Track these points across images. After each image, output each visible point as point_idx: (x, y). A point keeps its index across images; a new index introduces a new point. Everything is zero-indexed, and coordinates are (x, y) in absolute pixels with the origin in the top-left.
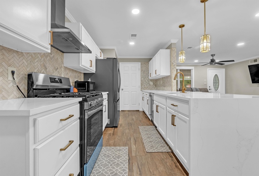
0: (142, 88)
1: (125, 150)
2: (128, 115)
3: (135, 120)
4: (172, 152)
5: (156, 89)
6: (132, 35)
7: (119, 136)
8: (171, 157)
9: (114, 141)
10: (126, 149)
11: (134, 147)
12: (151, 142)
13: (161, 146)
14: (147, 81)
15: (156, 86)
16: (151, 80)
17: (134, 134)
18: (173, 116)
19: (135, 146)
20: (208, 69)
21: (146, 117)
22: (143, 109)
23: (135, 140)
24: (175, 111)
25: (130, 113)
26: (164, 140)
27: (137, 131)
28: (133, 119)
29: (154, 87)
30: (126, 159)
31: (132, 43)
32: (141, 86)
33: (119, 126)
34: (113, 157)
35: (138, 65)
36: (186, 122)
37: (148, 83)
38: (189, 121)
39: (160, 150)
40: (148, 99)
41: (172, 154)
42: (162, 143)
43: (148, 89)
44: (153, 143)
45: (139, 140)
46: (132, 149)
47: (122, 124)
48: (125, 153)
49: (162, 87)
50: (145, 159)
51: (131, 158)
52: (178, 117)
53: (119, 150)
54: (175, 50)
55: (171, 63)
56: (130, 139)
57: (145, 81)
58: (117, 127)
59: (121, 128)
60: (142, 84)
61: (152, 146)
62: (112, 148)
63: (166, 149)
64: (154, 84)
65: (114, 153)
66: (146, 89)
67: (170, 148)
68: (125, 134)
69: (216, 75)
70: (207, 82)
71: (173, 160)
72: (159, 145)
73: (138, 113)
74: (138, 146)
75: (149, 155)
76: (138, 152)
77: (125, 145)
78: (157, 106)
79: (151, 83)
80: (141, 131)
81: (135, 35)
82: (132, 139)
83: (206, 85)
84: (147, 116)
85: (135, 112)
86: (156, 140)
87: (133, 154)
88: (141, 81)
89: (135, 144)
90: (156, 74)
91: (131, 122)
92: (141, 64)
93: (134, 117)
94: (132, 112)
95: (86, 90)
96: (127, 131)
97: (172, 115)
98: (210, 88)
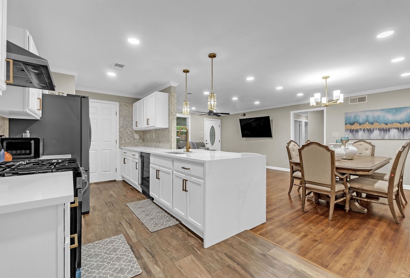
0: (120, 144)
1: (119, 239)
2: (99, 191)
3: (115, 196)
4: (181, 223)
5: (144, 146)
6: (117, 65)
7: (99, 225)
8: (181, 228)
9: (96, 234)
10: (121, 237)
11: (131, 232)
12: (152, 219)
13: (167, 221)
14: (129, 132)
15: (143, 140)
16: (136, 132)
17: (125, 216)
18: (185, 181)
19: (133, 230)
20: (205, 119)
21: (131, 189)
22: (123, 177)
23: (129, 223)
24: (187, 174)
25: (100, 186)
26: (168, 213)
27: (125, 211)
28: (111, 195)
29: (142, 141)
30: (127, 248)
31: (111, 74)
32: (120, 140)
33: (91, 210)
34: (106, 253)
35: (115, 106)
36: (200, 185)
37: (131, 135)
38: (204, 183)
39: (166, 225)
40: (137, 161)
41: (181, 225)
42: (167, 217)
43: (132, 146)
44: (156, 220)
45: (135, 221)
46: (130, 235)
47: (95, 206)
48: (122, 243)
49: (154, 143)
50: (152, 240)
51: (133, 245)
52: (190, 181)
53: (111, 242)
54: (175, 95)
55: (170, 112)
56: (121, 224)
57: (127, 133)
58: (87, 213)
59: (97, 213)
60: (121, 138)
61: (156, 224)
62: (98, 243)
63: (173, 222)
64: (140, 137)
65: (104, 249)
66: (128, 146)
67: (177, 220)
68: (109, 219)
69: (213, 127)
70: (204, 134)
71: (183, 231)
72: (164, 220)
73: (116, 185)
74: (136, 229)
75: (155, 234)
76: (141, 236)
77: (117, 233)
78: (158, 171)
79: (137, 136)
80: (132, 209)
81: (122, 66)
82: (124, 224)
83: (203, 138)
84: (133, 187)
85: (111, 184)
86: (159, 216)
87: (135, 240)
88: (120, 132)
89: (132, 228)
90: (148, 124)
91: (110, 200)
92: (120, 106)
93: (111, 192)
94: (103, 184)
95: (33, 155)
96: (110, 214)
97: (183, 180)
98: (206, 142)
